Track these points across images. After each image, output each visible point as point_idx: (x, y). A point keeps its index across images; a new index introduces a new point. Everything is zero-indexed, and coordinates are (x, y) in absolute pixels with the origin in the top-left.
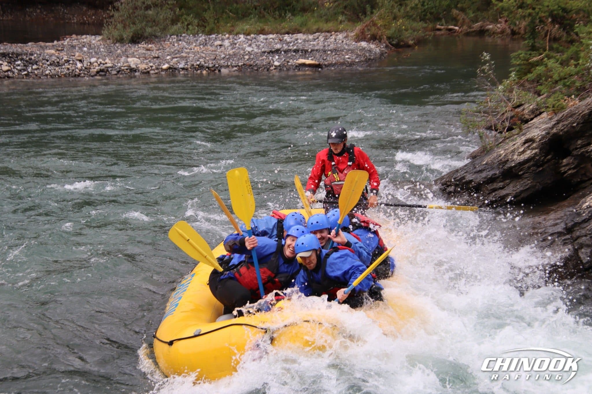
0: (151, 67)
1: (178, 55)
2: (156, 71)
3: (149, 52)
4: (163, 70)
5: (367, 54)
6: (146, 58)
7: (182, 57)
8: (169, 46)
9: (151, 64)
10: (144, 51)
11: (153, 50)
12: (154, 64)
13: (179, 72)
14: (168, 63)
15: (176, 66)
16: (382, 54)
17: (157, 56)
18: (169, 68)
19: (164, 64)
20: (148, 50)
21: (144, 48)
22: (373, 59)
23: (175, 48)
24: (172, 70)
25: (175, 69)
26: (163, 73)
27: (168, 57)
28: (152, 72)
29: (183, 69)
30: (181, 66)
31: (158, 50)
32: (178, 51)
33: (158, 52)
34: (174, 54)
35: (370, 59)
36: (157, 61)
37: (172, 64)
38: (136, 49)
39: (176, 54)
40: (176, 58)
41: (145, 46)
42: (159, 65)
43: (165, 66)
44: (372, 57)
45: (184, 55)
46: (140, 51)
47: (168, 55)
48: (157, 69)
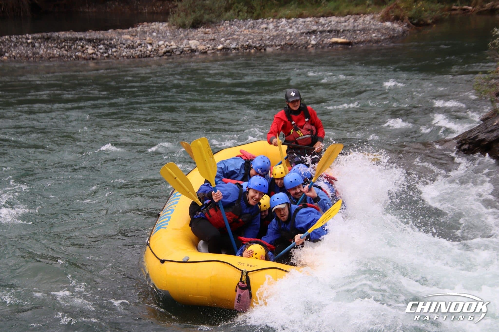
0: (209, 47)
1: (230, 37)
2: (213, 51)
3: (206, 35)
4: (218, 50)
5: (392, 33)
6: (204, 41)
7: (234, 39)
8: (223, 30)
9: (208, 45)
10: (202, 35)
11: (210, 34)
12: (211, 45)
13: (231, 51)
14: (222, 44)
15: (229, 47)
16: (404, 32)
17: (213, 38)
18: (223, 48)
19: (219, 45)
20: (205, 33)
21: (202, 32)
22: (396, 37)
23: (228, 32)
24: (226, 49)
25: (228, 49)
26: (218, 52)
27: (223, 39)
28: (209, 52)
29: (235, 49)
30: (233, 46)
31: (214, 33)
32: (231, 34)
33: (214, 35)
34: (228, 36)
35: (393, 37)
36: (213, 43)
37: (225, 45)
38: (196, 33)
39: (229, 36)
40: (229, 39)
41: (203, 30)
42: (215, 46)
43: (220, 47)
44: (396, 35)
45: (235, 37)
46: (199, 35)
47: (222, 37)
48: (213, 49)
